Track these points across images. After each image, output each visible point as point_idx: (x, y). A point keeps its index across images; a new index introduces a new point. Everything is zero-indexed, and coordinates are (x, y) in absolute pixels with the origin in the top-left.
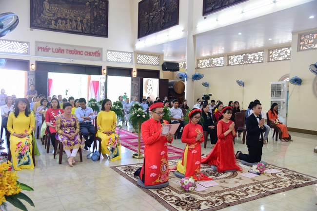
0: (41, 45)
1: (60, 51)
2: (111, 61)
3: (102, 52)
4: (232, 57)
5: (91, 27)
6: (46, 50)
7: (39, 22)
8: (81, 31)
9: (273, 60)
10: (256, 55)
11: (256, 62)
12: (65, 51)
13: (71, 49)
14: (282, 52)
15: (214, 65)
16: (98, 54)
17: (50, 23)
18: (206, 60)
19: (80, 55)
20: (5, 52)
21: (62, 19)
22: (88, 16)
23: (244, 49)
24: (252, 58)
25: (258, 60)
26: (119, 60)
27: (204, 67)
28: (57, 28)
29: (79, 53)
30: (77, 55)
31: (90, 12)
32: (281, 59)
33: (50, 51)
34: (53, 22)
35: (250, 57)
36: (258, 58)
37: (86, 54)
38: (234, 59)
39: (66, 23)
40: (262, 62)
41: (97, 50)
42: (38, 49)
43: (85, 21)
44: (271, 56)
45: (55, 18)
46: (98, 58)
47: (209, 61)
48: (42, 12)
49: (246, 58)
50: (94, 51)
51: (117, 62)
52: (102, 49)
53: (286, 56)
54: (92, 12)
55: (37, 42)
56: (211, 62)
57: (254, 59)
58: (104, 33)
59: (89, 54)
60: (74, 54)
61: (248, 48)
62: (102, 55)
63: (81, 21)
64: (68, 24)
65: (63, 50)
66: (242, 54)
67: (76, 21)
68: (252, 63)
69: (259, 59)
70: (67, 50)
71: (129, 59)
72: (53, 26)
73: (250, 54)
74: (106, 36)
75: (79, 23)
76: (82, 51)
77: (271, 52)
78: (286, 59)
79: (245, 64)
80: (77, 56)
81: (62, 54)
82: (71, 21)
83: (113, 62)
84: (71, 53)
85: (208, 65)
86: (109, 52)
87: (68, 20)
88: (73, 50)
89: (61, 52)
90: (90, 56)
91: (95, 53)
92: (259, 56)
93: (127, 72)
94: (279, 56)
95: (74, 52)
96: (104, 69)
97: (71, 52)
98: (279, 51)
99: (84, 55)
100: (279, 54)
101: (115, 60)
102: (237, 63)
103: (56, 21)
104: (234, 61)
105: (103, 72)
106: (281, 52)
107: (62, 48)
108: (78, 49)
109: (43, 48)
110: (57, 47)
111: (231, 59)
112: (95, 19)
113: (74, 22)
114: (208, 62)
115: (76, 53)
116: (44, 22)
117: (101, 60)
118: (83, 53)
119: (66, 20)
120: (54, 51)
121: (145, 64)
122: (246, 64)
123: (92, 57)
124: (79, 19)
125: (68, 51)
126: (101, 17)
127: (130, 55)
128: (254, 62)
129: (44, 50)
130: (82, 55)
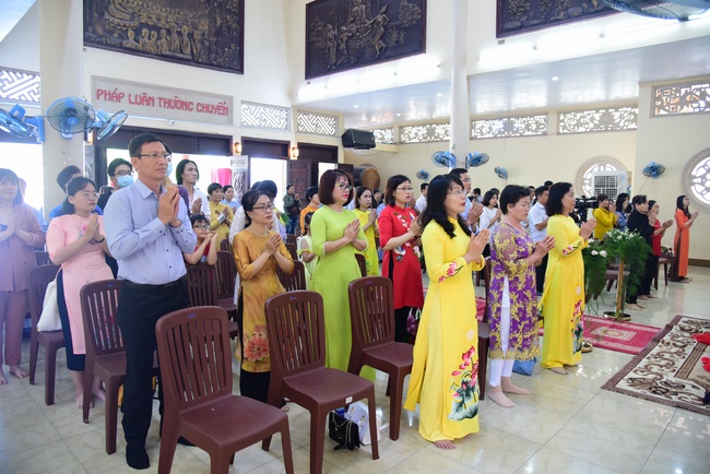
0: (103, 86)
1: (146, 100)
2: (247, 126)
3: (232, 105)
4: (479, 124)
5: (209, 48)
6: (115, 97)
7: (100, 31)
8: (190, 57)
9: (565, 131)
10: (531, 121)
11: (530, 133)
12: (157, 102)
13: (168, 96)
14: (584, 117)
15: (438, 137)
16: (223, 109)
17: (123, 36)
18: (421, 128)
19: (188, 112)
21: (151, 28)
22: (204, 26)
23: (505, 109)
24: (523, 126)
25: (536, 130)
26: (263, 124)
27: (416, 140)
28: (140, 46)
29: (185, 105)
30: (181, 111)
31: (209, 16)
32: (582, 129)
33: (125, 100)
34: (131, 33)
35: (518, 124)
36: (534, 126)
37: (200, 108)
38: (483, 127)
39: (159, 38)
40: (545, 134)
41: (222, 101)
42: (98, 96)
43: (197, 36)
44: (562, 124)
45: (135, 23)
46: (224, 117)
47: (428, 129)
48: (107, 8)
49: (509, 126)
50: (215, 102)
51: (259, 127)
52: (231, 99)
53: (591, 125)
54: (211, 17)
55: (95, 79)
56: (431, 132)
57: (528, 127)
58: (236, 64)
59: (206, 108)
60: (175, 110)
61: (513, 108)
62: (232, 110)
63: (191, 35)
64: (163, 40)
65: (152, 99)
66: (500, 119)
67: (179, 33)
68: (522, 135)
69: (538, 128)
70: (160, 99)
71: (283, 121)
72: (130, 43)
73: (518, 118)
74: (241, 70)
75: (186, 39)
76: (191, 103)
77: (562, 117)
78: (591, 131)
79: (506, 137)
80: (183, 113)
81: (151, 108)
82: (169, 32)
83: (253, 127)
84: (170, 106)
85: (425, 138)
86: (245, 106)
87: (163, 31)
88: (173, 98)
89: (148, 104)
90: (208, 114)
91: (218, 108)
92: (537, 122)
93: (278, 149)
94: (579, 124)
95: (175, 105)
96: (237, 144)
97: (168, 103)
98: (579, 115)
99: (195, 110)
100: (579, 121)
101: (256, 123)
102: (491, 135)
103: (138, 31)
104: (484, 131)
105: (234, 148)
106: (581, 117)
107: (151, 93)
108: (183, 98)
109: (107, 94)
110: (140, 92)
111: (477, 126)
112: (219, 32)
113: (175, 35)
114: (423, 131)
115: (179, 105)
116: (111, 33)
117: (231, 122)
118: (194, 106)
119: (158, 29)
120: (133, 100)
121: (311, 133)
122: (510, 136)
123: (212, 115)
124: (186, 29)
125: (162, 102)
126: (229, 28)
127: (284, 114)
128: (527, 133)
129: (111, 99)
130: (191, 110)
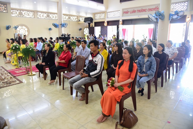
0: (125, 11)
1: (134, 12)
3: (159, 7)
6: (127, 12)
12: (137, 11)
16: (157, 8)
19: (145, 12)
20: (112, 18)
29: (144, 10)
30: (143, 12)
33: (129, 13)
37: (149, 10)
41: (157, 6)
42: (124, 13)
50: (154, 7)
52: (159, 4)
55: (123, 9)
60: (142, 12)
65: (135, 11)
71: (185, 7)
76: (146, 9)
81: (135, 13)
88: (141, 9)
89: (134, 13)
90: (151, 11)
91: (155, 9)
97: (139, 11)
99: (147, 11)
107: (135, 9)
108: (144, 8)
109: (125, 12)
115: (142, 11)
118: (147, 10)
120: (131, 12)
123: (153, 12)
125: (138, 11)
127: (186, 4)
129: (126, 13)
130: (146, 11)
